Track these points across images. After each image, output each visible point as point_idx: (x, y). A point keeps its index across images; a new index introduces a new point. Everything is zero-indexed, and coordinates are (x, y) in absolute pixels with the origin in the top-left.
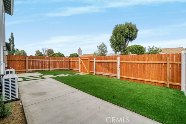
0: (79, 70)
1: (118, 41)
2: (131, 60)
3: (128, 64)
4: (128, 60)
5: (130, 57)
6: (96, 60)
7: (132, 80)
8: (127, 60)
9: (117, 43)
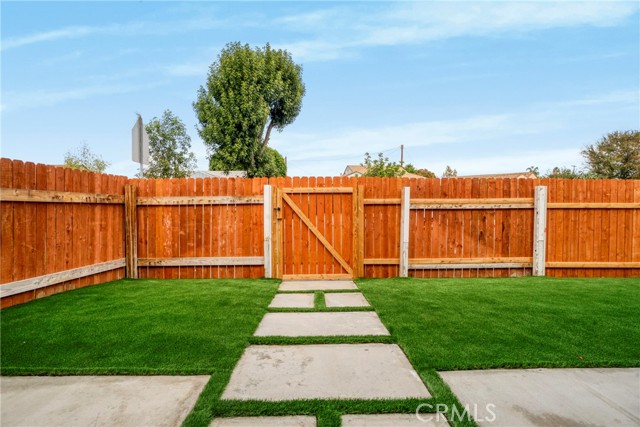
0: (267, 260)
1: (244, 116)
2: (585, 200)
3: (572, 212)
4: (573, 196)
5: (582, 186)
6: (413, 195)
7: (588, 272)
8: (567, 199)
9: (239, 127)
